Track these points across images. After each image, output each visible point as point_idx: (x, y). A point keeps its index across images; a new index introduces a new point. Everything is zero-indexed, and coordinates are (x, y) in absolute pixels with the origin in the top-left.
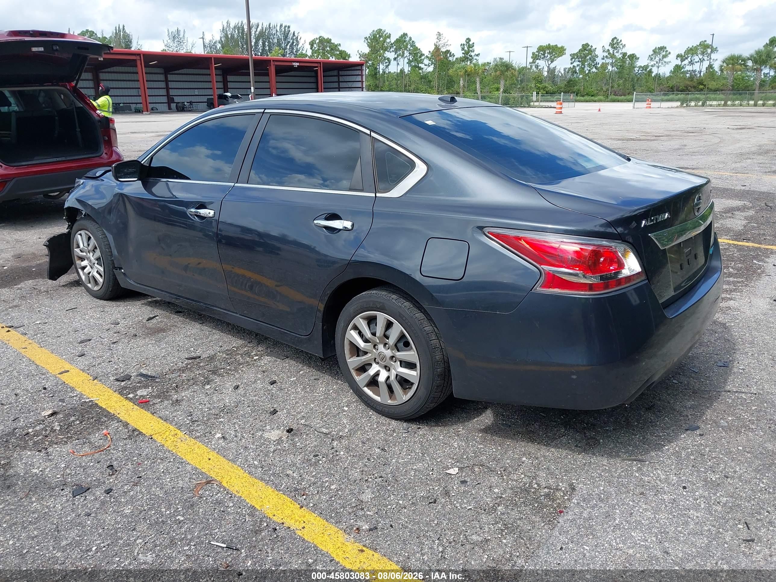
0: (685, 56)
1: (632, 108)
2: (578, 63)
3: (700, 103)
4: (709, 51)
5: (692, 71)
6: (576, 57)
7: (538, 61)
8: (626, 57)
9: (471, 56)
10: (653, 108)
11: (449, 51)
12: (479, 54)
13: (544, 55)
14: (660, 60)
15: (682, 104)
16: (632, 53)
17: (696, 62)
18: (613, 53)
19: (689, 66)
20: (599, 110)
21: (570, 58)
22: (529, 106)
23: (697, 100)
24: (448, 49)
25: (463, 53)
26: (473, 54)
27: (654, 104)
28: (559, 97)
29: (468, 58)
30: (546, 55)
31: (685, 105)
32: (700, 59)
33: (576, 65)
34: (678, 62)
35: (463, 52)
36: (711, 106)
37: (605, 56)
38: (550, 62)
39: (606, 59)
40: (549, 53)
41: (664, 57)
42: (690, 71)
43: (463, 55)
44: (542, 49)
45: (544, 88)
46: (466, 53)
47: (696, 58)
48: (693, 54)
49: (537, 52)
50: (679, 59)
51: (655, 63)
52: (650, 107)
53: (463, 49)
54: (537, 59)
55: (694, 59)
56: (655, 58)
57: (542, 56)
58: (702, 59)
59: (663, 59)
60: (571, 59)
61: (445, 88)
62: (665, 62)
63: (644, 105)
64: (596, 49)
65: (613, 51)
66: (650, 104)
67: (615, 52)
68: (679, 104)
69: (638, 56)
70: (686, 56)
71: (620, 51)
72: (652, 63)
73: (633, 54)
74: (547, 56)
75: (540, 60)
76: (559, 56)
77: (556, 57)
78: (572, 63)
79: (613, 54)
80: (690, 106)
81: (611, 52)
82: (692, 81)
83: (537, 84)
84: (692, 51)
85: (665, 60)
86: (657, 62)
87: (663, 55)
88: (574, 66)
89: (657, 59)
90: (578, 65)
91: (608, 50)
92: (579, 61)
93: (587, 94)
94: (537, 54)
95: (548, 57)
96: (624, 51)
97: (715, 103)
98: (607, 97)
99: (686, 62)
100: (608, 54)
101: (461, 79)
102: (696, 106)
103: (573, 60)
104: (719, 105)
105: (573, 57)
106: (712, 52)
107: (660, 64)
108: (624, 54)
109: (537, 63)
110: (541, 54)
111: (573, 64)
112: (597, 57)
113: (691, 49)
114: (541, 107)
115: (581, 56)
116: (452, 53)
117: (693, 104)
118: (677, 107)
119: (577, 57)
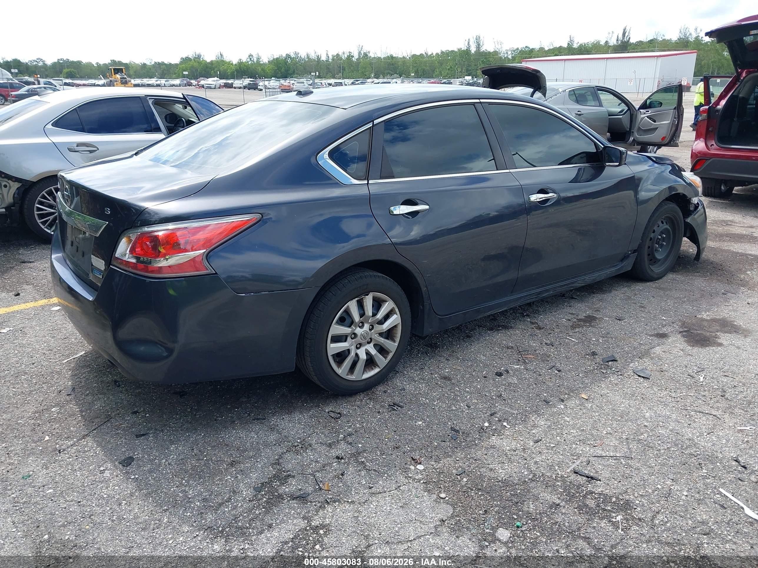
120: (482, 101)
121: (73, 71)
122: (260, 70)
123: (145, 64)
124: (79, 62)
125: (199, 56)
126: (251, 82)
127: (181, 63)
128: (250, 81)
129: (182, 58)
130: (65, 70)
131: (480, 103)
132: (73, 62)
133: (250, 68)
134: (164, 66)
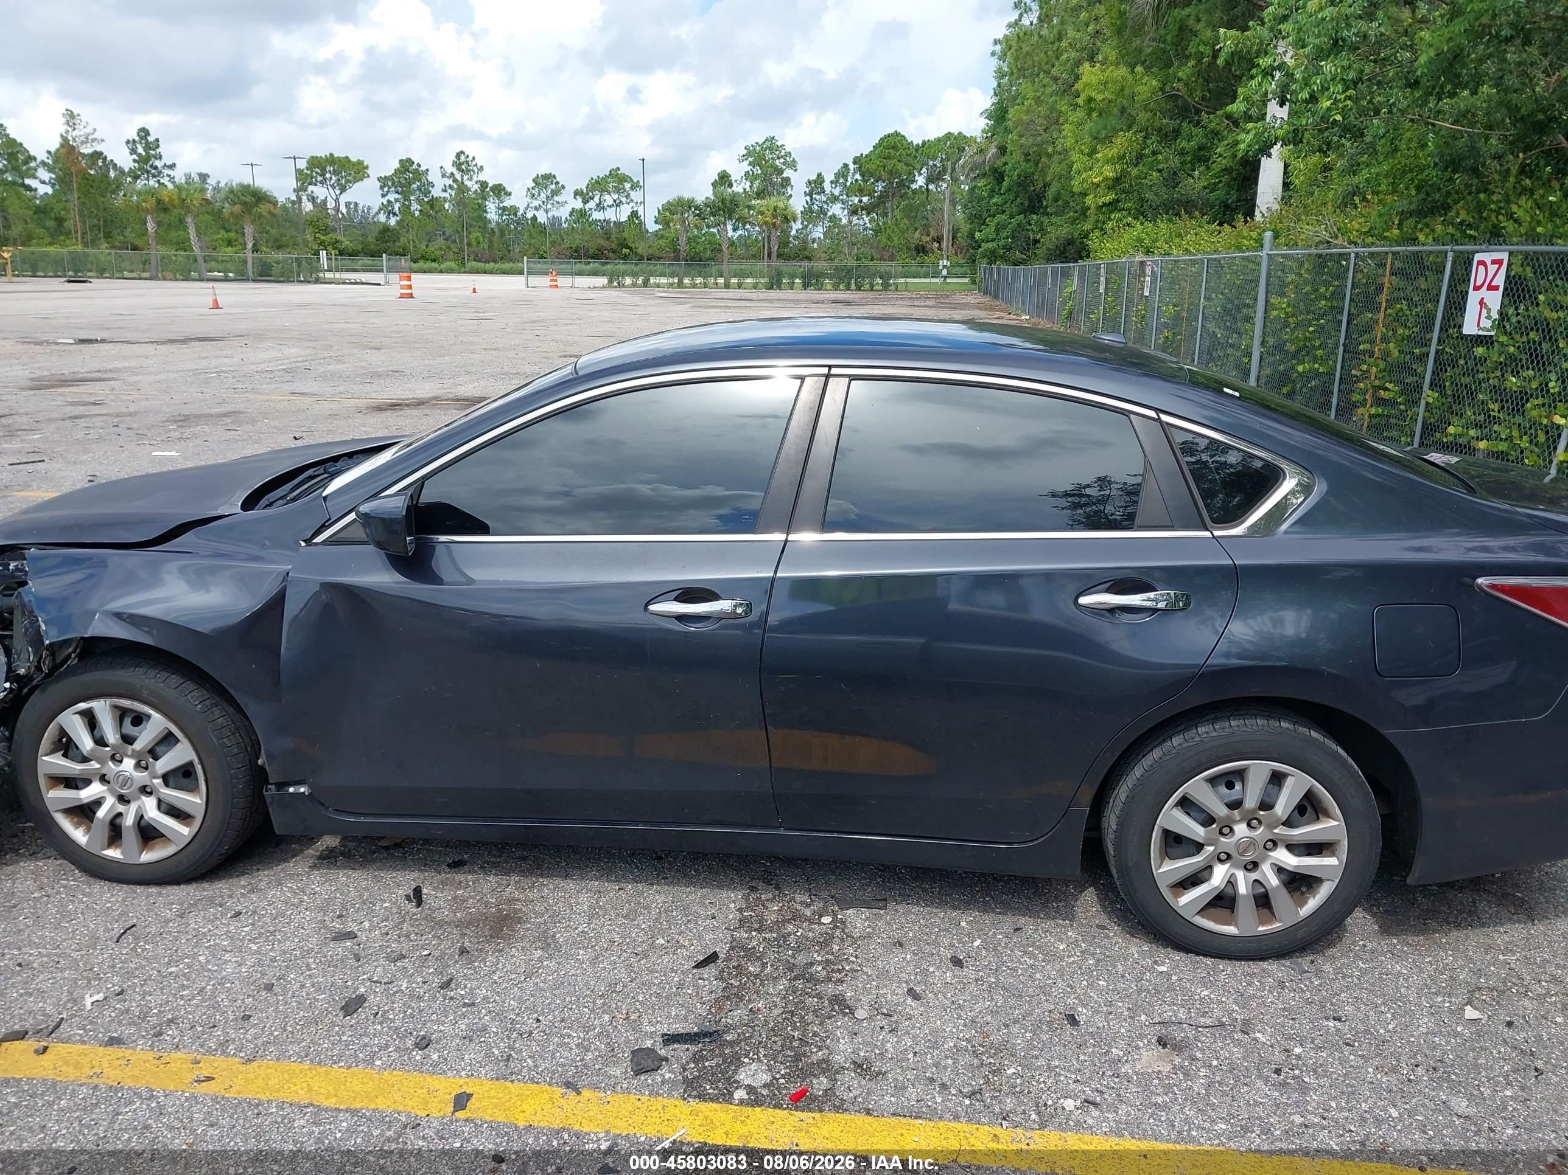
0: (588, 194)
1: (524, 287)
2: (397, 196)
3: (640, 281)
4: (628, 186)
5: (604, 220)
6: (390, 184)
7: (311, 188)
8: (488, 189)
9: (156, 168)
10: (562, 287)
11: (101, 153)
12: (174, 165)
13: (323, 175)
14: (547, 197)
15: (611, 282)
16: (497, 183)
17: (610, 207)
18: (462, 179)
19: (597, 212)
20: (474, 291)
21: (379, 184)
22: (318, 281)
23: (634, 275)
24: (98, 150)
25: (134, 161)
26: (158, 163)
27: (563, 281)
28: (379, 263)
29: (148, 172)
30: (328, 176)
31: (615, 284)
32: (615, 201)
33: (393, 200)
34: (578, 204)
35: (135, 157)
36: (658, 285)
37: (447, 185)
38: (338, 192)
39: (449, 191)
40: (334, 173)
41: (555, 193)
42: (600, 220)
43: (136, 165)
44: (315, 163)
45: (335, 243)
46: (143, 161)
47: (609, 199)
48: (602, 191)
49: (307, 169)
50: (580, 199)
51: (541, 203)
52: (557, 286)
53: (133, 151)
54: (310, 184)
55: (605, 200)
56: (539, 194)
57: (320, 178)
58: (618, 201)
59: (552, 197)
60: (382, 188)
61: (101, 235)
62: (558, 203)
63: (545, 280)
64: (427, 170)
65: (462, 176)
66: (556, 281)
67: (465, 178)
68: (604, 281)
69: (509, 189)
70: (590, 194)
71: (475, 178)
72: (536, 203)
73: (500, 185)
74: (331, 178)
75: (316, 185)
76: (356, 180)
77: (349, 181)
78: (383, 196)
79: (463, 183)
80: (624, 286)
81: (458, 176)
82: (608, 239)
83: (317, 235)
84: (598, 185)
85: (556, 198)
86: (543, 202)
87: (552, 190)
88: (389, 201)
89: (543, 195)
90: (397, 200)
91: (452, 174)
92: (397, 192)
93: (424, 258)
94: (309, 172)
95: (332, 182)
96: (482, 177)
97: (664, 280)
98: (463, 263)
99: (592, 204)
100: (454, 181)
101: (149, 218)
102: (634, 285)
103: (386, 189)
104: (671, 285)
105: (384, 182)
106: (632, 188)
107: (549, 206)
108: (484, 185)
109: (310, 192)
110: (317, 173)
111: (387, 198)
112: (433, 186)
113: (597, 182)
114: (344, 283)
115: (400, 182)
116: (108, 159)
117: (628, 281)
118: (604, 287)
119: (393, 184)
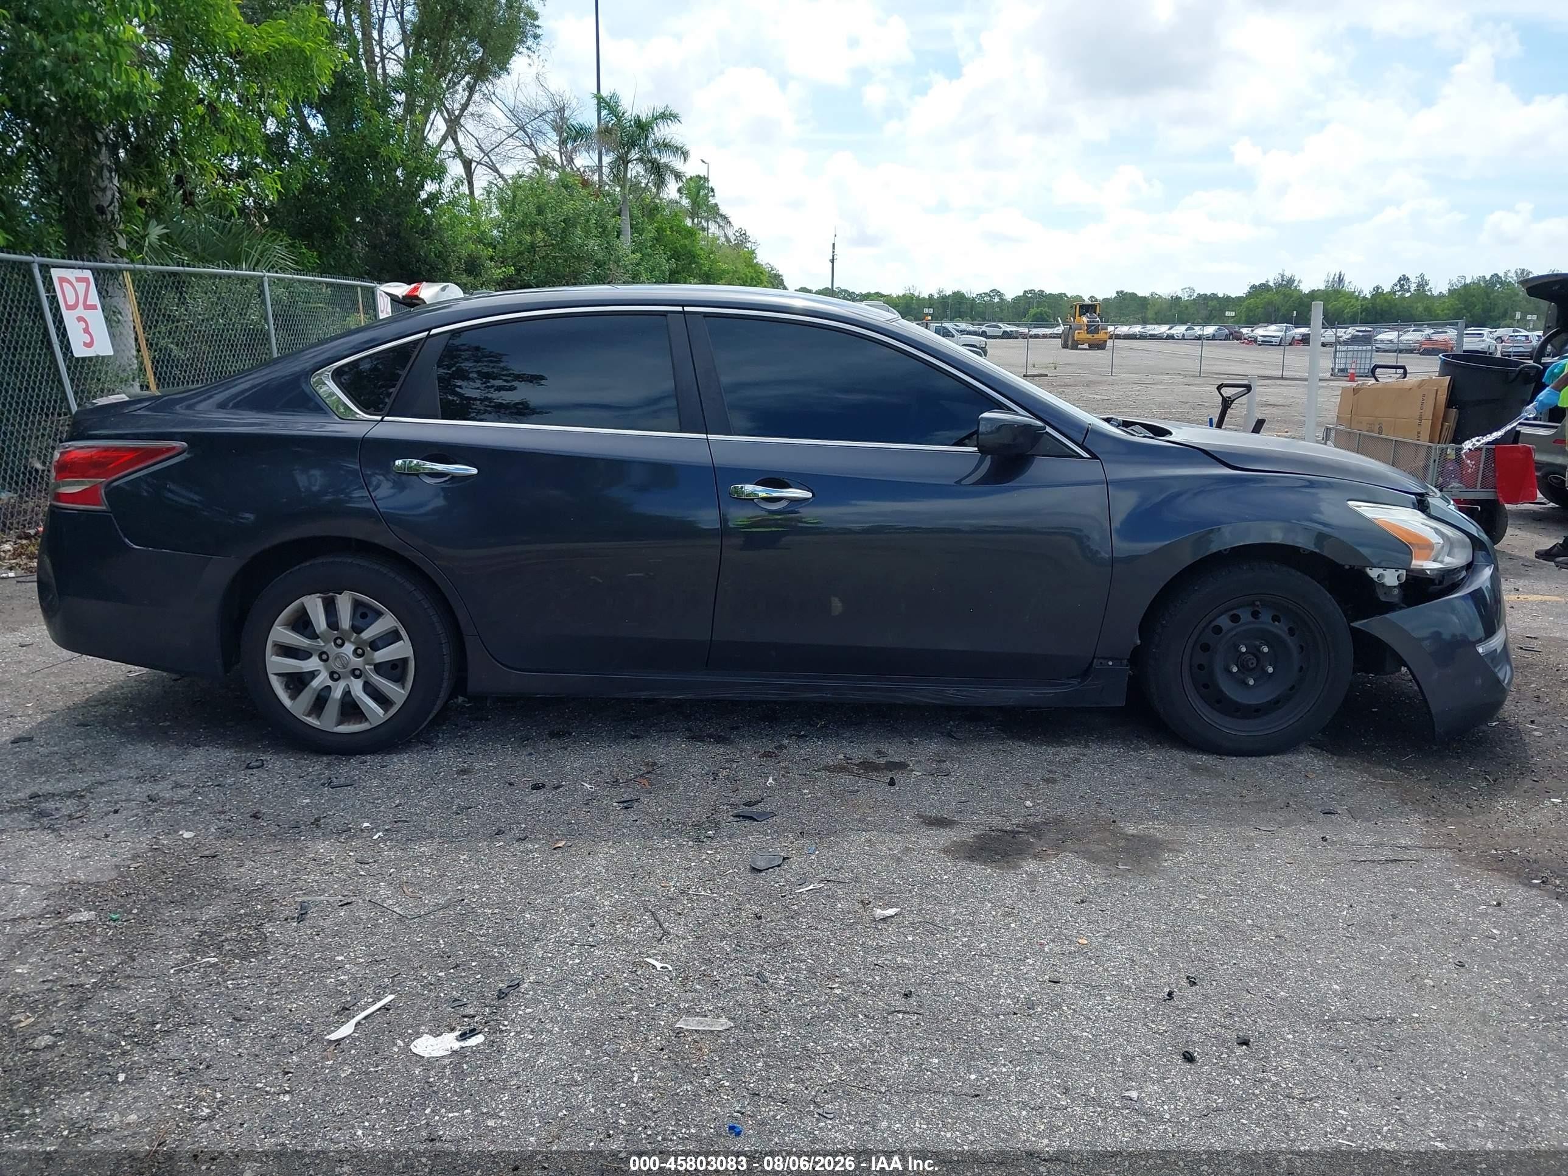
120: (687, 309)
121: (1045, 312)
122: (1420, 309)
123: (1178, 298)
124: (1061, 296)
125: (1291, 281)
126: (1361, 334)
127: (1250, 295)
128: (1358, 331)
129: (1253, 287)
130: (1032, 311)
131: (683, 312)
132: (1051, 296)
133: (1396, 305)
134: (1215, 302)
